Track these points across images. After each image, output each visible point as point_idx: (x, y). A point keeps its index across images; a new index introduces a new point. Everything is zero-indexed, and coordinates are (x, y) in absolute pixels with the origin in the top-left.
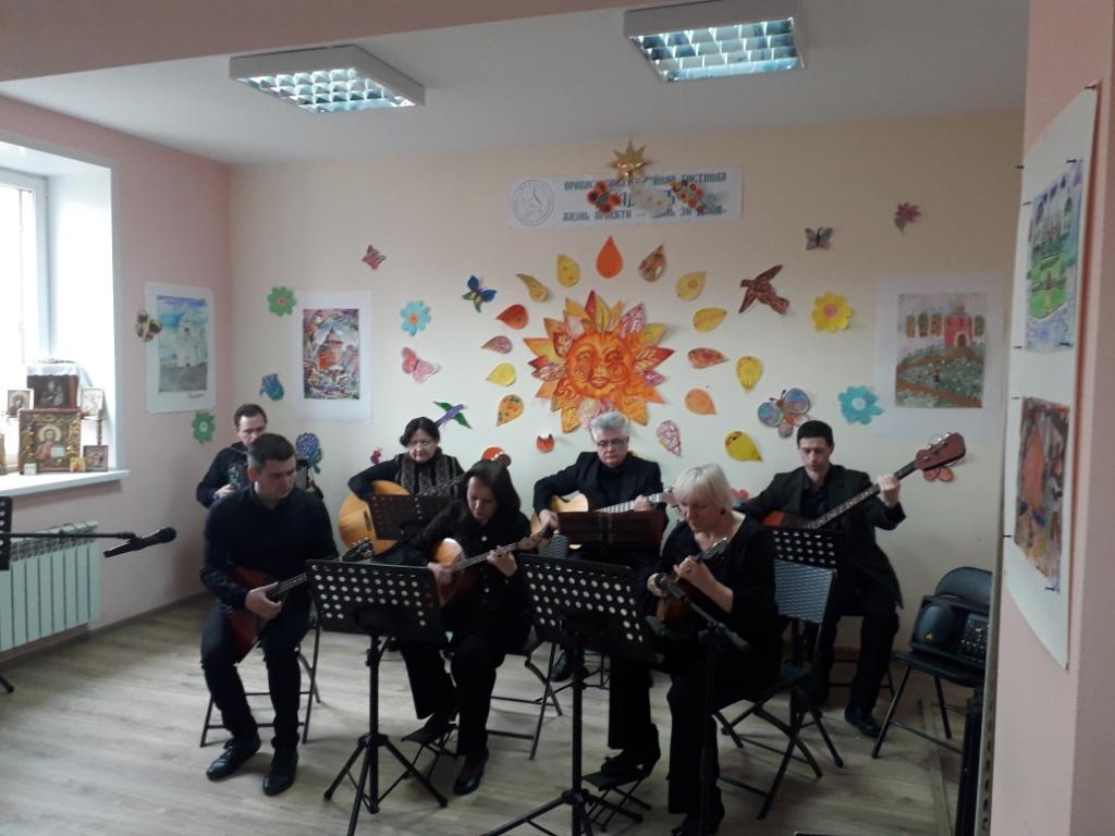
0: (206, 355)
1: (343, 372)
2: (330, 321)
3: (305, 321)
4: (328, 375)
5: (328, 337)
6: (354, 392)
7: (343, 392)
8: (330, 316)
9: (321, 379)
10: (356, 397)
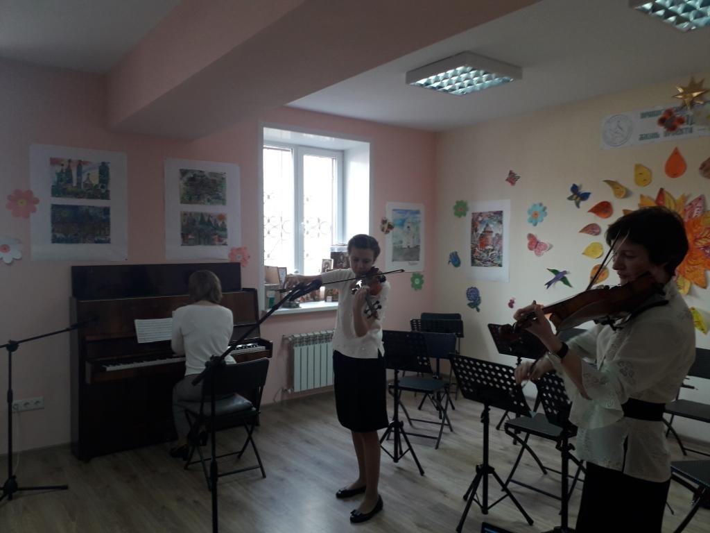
0: (419, 241)
1: (493, 250)
2: (486, 219)
3: (473, 220)
4: (484, 252)
5: (485, 229)
6: (499, 262)
7: (492, 262)
8: (487, 216)
9: (480, 254)
10: (500, 265)
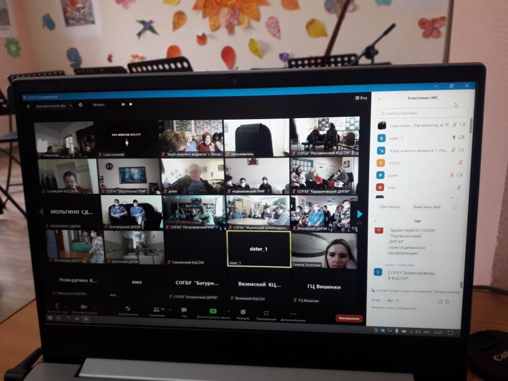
0: (5, 4)
1: (83, 8)
4: (76, 11)
6: (92, 19)
7: (86, 20)
9: (72, 13)
10: (93, 22)
